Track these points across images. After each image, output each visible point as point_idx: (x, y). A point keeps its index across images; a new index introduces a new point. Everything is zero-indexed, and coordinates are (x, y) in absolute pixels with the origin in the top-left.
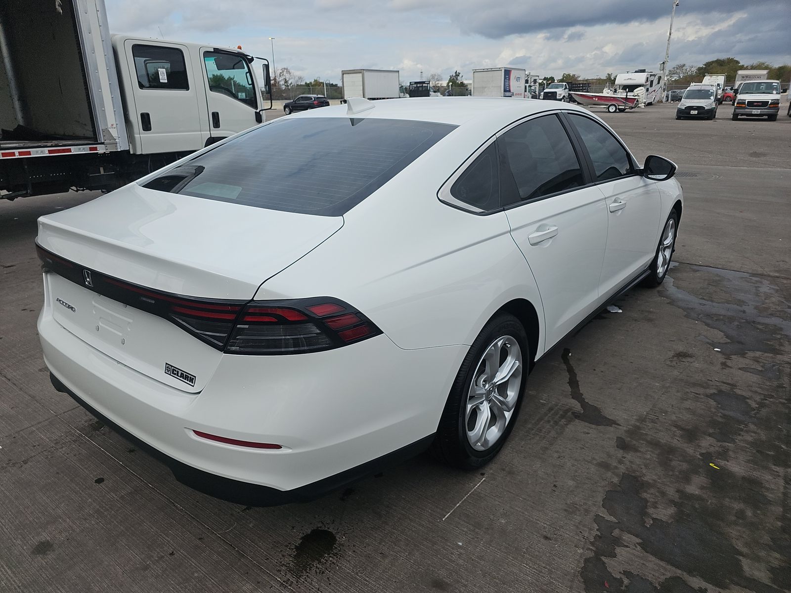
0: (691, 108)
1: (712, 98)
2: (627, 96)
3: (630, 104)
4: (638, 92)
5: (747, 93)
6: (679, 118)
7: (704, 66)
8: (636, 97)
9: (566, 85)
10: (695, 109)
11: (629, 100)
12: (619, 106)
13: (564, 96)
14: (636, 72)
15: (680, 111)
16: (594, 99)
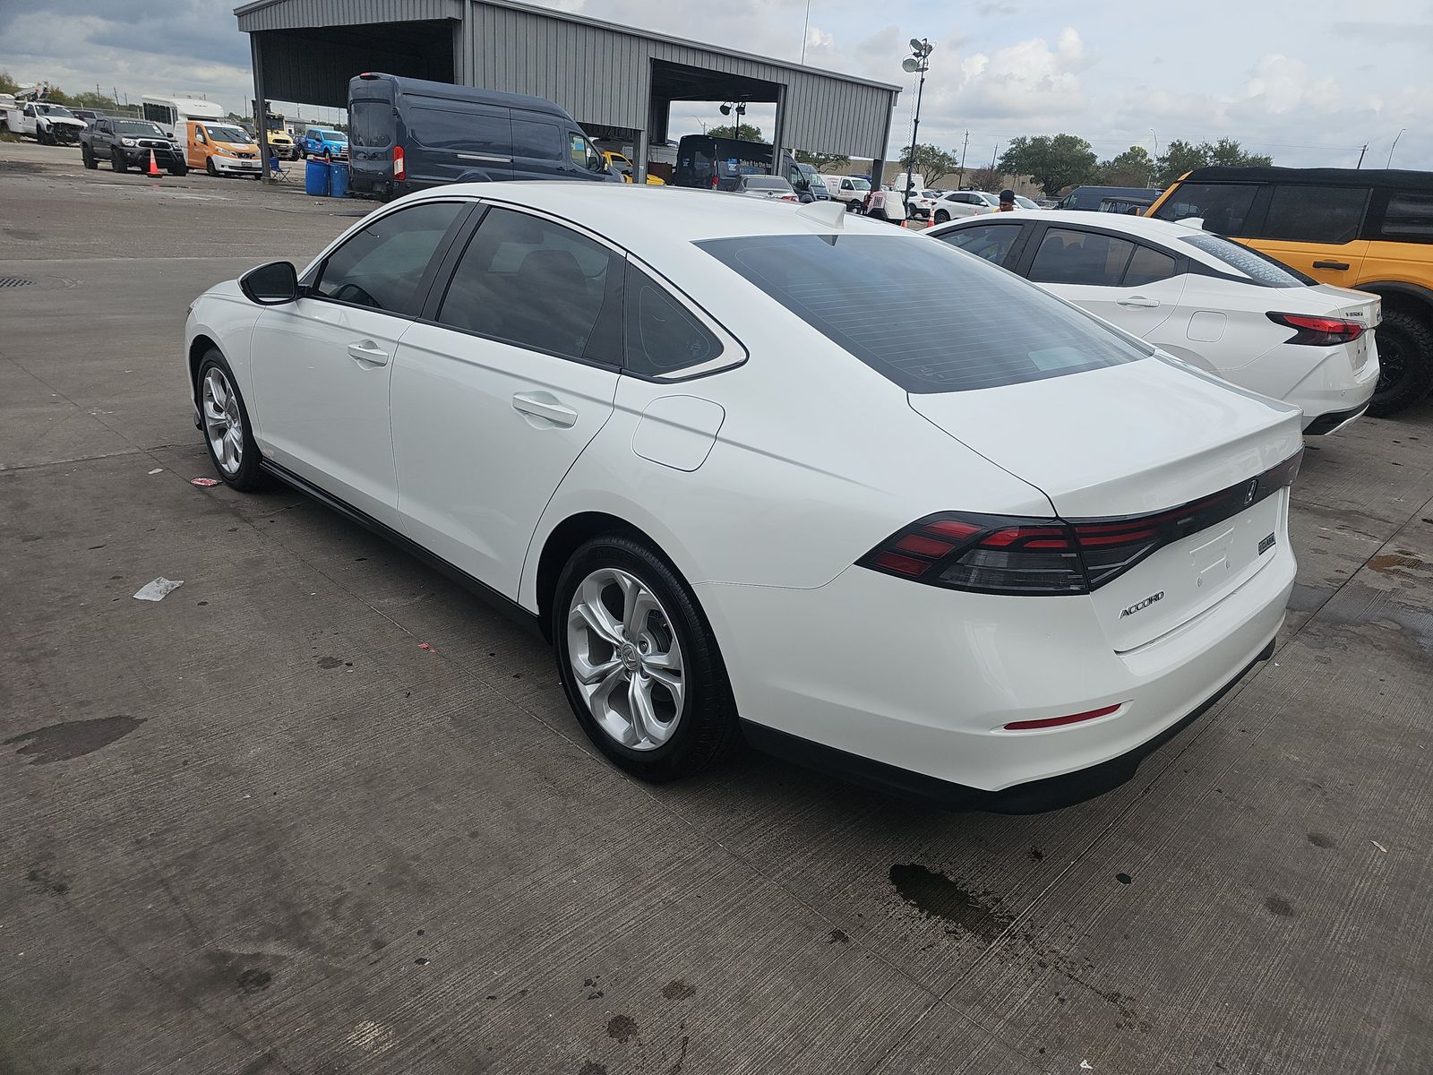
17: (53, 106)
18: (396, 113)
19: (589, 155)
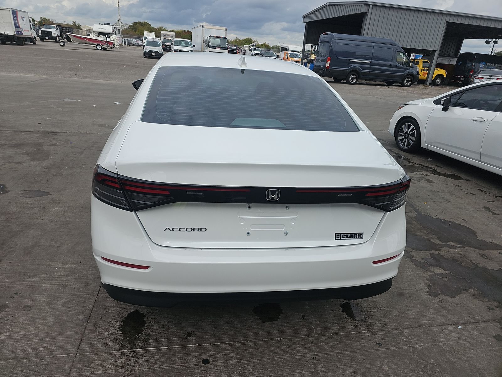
0: (151, 52)
1: (161, 46)
2: (107, 40)
3: (110, 46)
4: (113, 38)
5: (178, 46)
6: (146, 57)
7: (133, 25)
8: (112, 41)
9: (56, 27)
10: (154, 53)
11: (110, 43)
12: (103, 46)
13: (58, 35)
14: (104, 24)
15: (145, 53)
16: (85, 39)
17: (257, 48)
18: (331, 46)
19: (404, 60)
